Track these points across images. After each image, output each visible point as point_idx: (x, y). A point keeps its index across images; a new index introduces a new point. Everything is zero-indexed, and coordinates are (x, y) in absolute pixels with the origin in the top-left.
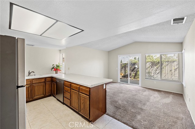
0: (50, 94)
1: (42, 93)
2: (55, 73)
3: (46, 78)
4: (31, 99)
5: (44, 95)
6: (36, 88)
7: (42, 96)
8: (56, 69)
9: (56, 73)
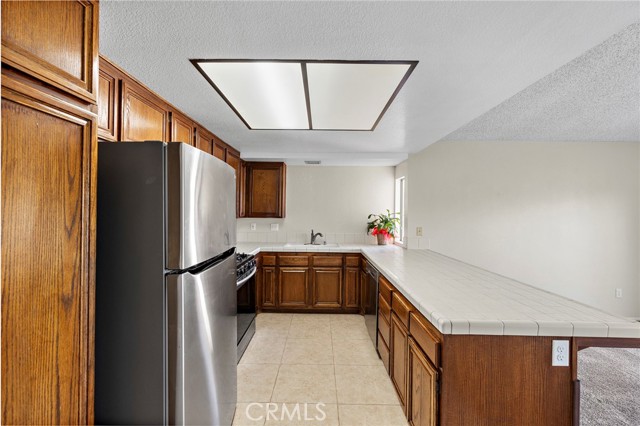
0: (354, 306)
1: (335, 298)
2: (377, 242)
3: (344, 255)
4: (310, 307)
5: (339, 305)
6: (321, 280)
7: (335, 305)
8: (379, 230)
9: (379, 244)
